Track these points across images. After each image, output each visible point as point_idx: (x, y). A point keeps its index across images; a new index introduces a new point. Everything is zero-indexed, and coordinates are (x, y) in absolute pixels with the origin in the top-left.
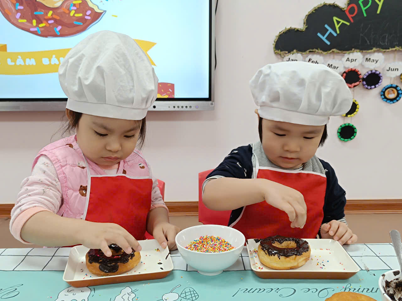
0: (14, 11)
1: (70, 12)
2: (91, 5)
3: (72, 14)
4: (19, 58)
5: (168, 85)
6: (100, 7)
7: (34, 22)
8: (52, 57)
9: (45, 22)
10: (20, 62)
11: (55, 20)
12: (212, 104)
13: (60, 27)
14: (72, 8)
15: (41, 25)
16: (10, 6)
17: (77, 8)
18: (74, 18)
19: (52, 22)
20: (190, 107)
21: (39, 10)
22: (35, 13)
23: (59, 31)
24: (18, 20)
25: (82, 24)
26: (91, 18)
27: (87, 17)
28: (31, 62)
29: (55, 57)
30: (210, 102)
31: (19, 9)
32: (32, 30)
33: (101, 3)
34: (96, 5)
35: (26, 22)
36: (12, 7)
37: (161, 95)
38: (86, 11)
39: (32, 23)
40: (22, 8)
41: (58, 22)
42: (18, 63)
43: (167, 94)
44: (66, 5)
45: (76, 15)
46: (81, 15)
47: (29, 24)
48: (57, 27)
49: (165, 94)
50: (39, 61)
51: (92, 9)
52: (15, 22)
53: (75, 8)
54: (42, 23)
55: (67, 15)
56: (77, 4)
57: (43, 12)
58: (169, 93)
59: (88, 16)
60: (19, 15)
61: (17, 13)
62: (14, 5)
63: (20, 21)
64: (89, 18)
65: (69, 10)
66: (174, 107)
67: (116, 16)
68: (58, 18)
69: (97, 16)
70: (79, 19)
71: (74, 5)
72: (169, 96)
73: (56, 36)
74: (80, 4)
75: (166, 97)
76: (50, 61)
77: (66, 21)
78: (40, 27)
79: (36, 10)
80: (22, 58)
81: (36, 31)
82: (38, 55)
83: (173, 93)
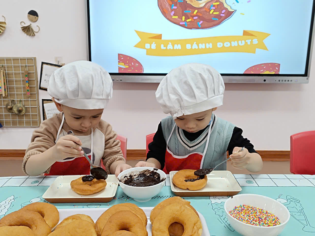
0: (170, 10)
1: (210, 11)
2: (225, 6)
3: (211, 13)
4: (169, 44)
5: (276, 65)
6: (233, 8)
7: (184, 18)
8: (193, 44)
9: (192, 18)
10: (170, 47)
11: (199, 17)
12: (307, 79)
13: (201, 22)
14: (212, 8)
15: (188, 21)
16: (168, 6)
17: (215, 8)
18: (213, 15)
19: (196, 18)
20: (291, 81)
21: (188, 10)
22: (185, 12)
23: (201, 25)
24: (172, 16)
25: (218, 19)
26: (225, 15)
27: (221, 15)
28: (178, 47)
29: (196, 44)
30: (305, 78)
31: (173, 9)
32: (181, 23)
33: (234, 4)
34: (229, 6)
35: (177, 18)
36: (169, 8)
37: (270, 72)
38: (222, 11)
39: (182, 19)
40: (176, 8)
41: (200, 18)
42: (168, 48)
43: (274, 71)
44: (208, 6)
45: (214, 13)
46: (218, 13)
47: (180, 20)
48: (199, 22)
49: (273, 71)
50: (183, 46)
51: (226, 9)
52: (170, 18)
53: (214, 8)
54: (189, 19)
55: (208, 13)
56: (216, 5)
57: (190, 10)
58: (276, 70)
59: (223, 14)
60: (173, 12)
61: (172, 11)
62: (171, 6)
63: (174, 17)
64: (223, 15)
65: (209, 9)
66: (279, 81)
67: (243, 14)
68: (201, 15)
69: (229, 14)
70: (216, 16)
71: (214, 6)
72: (275, 73)
73: (198, 28)
74: (218, 5)
75: (273, 73)
76: (192, 46)
77: (206, 17)
78: (187, 22)
79: (186, 9)
80: (171, 44)
81: (184, 24)
82: (183, 42)
83: (279, 70)
